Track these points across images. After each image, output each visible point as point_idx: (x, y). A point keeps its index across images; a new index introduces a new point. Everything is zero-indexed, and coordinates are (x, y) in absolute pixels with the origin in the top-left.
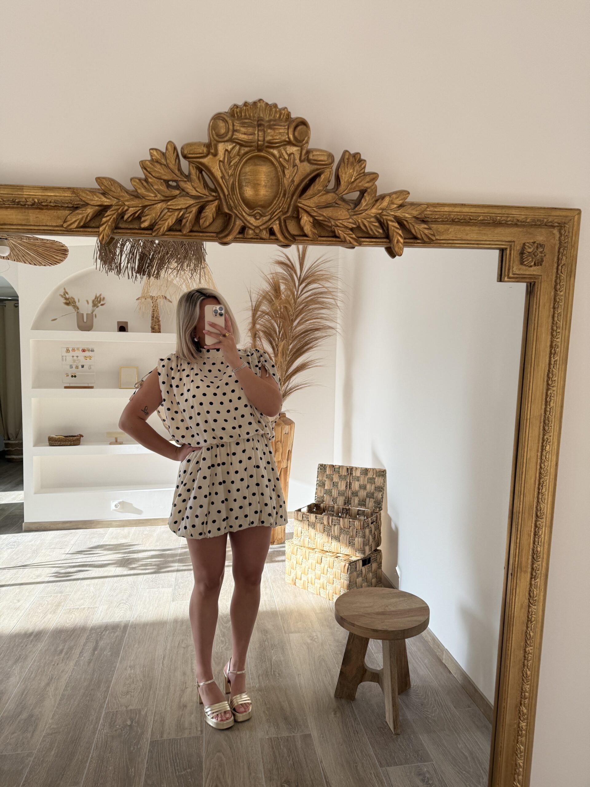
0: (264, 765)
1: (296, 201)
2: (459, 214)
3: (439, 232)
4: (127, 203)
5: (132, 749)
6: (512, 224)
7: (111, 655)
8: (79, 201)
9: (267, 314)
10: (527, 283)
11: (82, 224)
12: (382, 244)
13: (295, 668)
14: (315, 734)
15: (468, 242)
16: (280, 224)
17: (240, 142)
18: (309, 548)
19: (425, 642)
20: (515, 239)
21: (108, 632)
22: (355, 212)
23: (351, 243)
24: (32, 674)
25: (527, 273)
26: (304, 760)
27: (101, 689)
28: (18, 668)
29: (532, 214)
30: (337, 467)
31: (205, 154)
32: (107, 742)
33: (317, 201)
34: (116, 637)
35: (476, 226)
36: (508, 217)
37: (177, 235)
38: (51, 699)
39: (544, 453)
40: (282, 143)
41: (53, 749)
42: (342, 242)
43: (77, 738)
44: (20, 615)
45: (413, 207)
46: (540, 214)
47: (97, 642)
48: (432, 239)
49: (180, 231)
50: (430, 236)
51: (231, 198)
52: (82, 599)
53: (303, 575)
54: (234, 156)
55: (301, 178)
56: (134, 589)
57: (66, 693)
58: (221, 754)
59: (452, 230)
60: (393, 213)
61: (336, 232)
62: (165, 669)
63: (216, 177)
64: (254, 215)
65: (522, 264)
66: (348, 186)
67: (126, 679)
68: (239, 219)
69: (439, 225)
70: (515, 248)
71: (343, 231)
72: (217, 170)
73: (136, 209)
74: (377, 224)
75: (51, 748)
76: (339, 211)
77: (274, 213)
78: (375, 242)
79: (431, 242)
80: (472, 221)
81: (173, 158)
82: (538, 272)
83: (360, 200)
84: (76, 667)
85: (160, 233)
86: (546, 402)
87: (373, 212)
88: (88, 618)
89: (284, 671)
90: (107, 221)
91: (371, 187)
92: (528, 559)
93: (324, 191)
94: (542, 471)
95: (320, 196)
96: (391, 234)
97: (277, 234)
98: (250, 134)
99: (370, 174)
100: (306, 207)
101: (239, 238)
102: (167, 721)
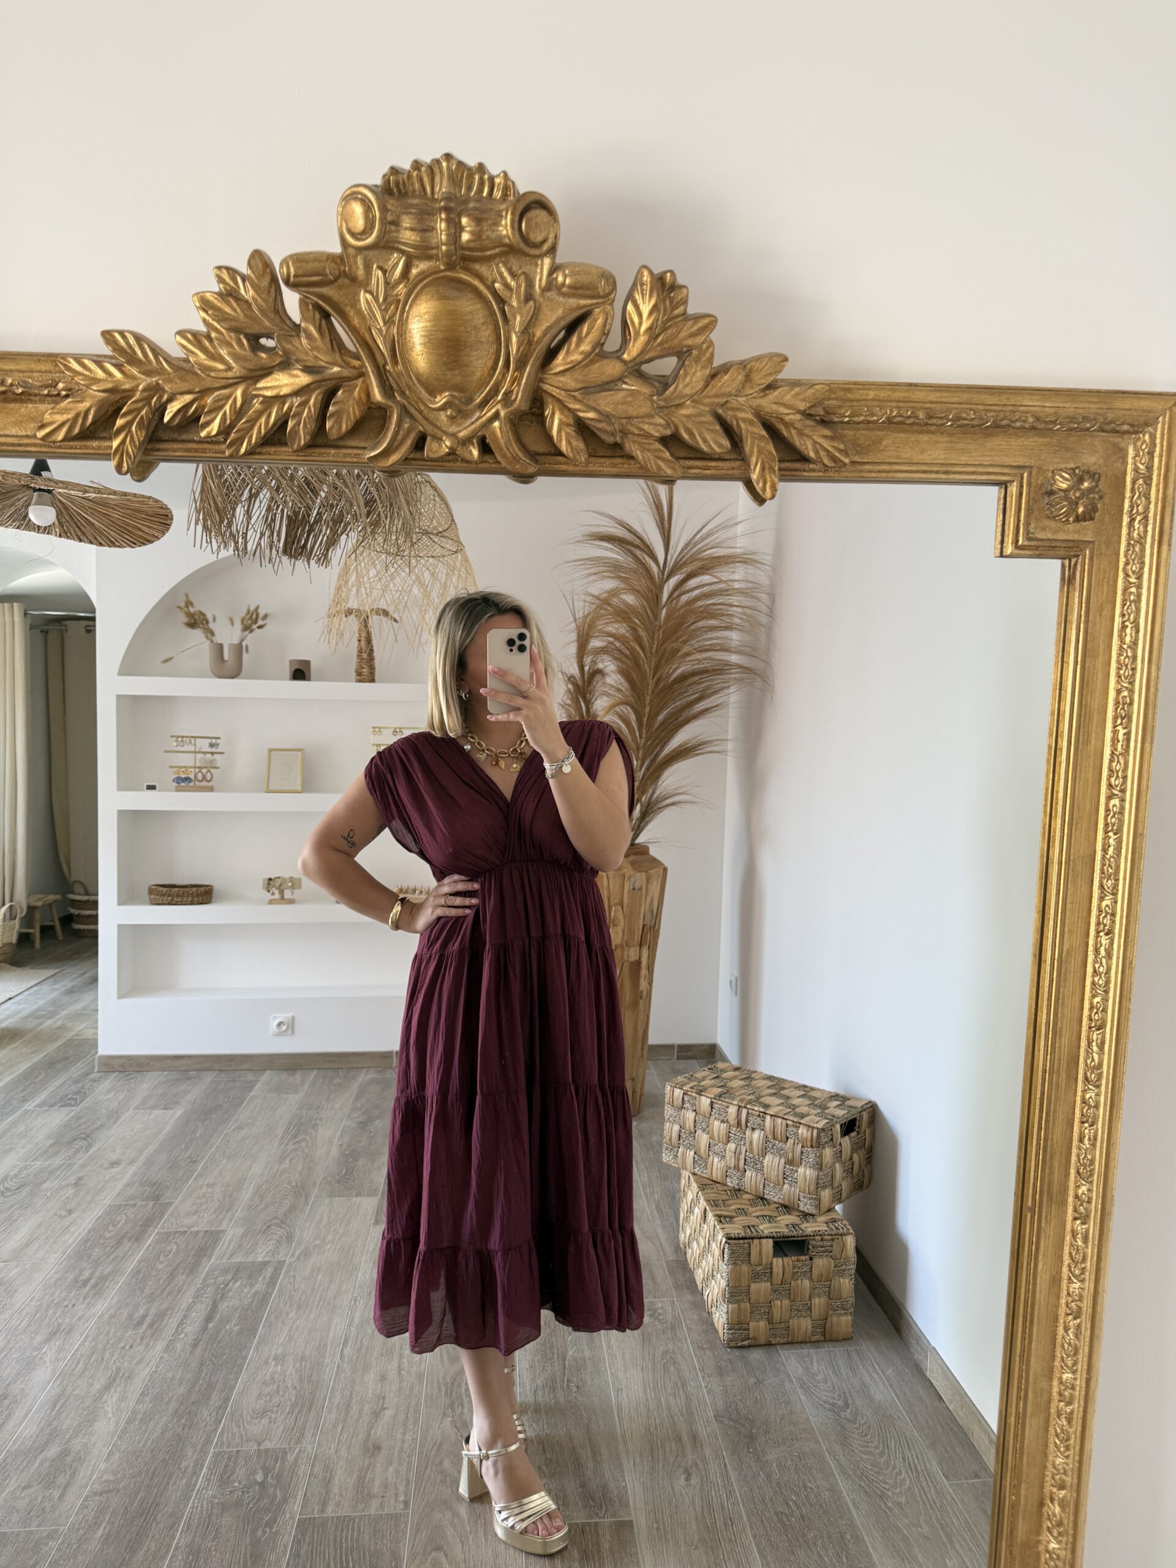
1: (536, 380)
2: (901, 405)
3: (860, 446)
4: (167, 386)
5: (259, 1534)
6: (1025, 428)
7: (241, 1332)
8: (71, 383)
10: (1064, 559)
11: (77, 430)
12: (732, 471)
13: (612, 1374)
14: (641, 1520)
15: (925, 468)
16: (500, 429)
17: (403, 248)
20: (1032, 462)
21: (238, 1284)
22: (665, 400)
23: (660, 469)
24: (77, 1365)
25: (1061, 536)
27: (212, 1402)
28: (53, 1351)
29: (1070, 404)
31: (332, 278)
32: (210, 1516)
33: (581, 377)
34: (255, 1294)
35: (942, 433)
36: (1014, 412)
37: (280, 454)
38: (110, 1419)
39: (1104, 940)
40: (497, 250)
41: (100, 1525)
42: (641, 468)
43: (151, 1505)
44: (70, 1241)
45: (796, 390)
46: (1087, 405)
48: (841, 461)
50: (837, 454)
51: (389, 371)
52: (195, 1213)
54: (396, 280)
55: (543, 328)
56: (301, 1196)
57: (141, 1407)
58: (441, 1555)
59: (890, 442)
60: (751, 403)
61: (627, 445)
62: (345, 1366)
63: (358, 326)
64: (443, 408)
65: (1048, 517)
66: (648, 343)
67: (265, 1383)
68: (412, 417)
69: (860, 432)
70: (1033, 480)
71: (640, 444)
72: (359, 312)
73: (188, 398)
74: (718, 427)
75: (96, 1525)
76: (629, 399)
77: (485, 406)
78: (715, 468)
79: (840, 467)
80: (934, 421)
81: (262, 285)
82: (1085, 535)
83: (676, 376)
84: (166, 1355)
85: (243, 450)
86: (1106, 825)
87: (706, 401)
88: (202, 1252)
89: (589, 1381)
90: (129, 424)
91: (699, 347)
92: (1067, 1175)
93: (597, 354)
94: (1096, 979)
95: (587, 365)
96: (747, 449)
97: (494, 450)
98: (425, 229)
99: (698, 318)
100: (558, 391)
101: (414, 459)
102: (337, 1478)
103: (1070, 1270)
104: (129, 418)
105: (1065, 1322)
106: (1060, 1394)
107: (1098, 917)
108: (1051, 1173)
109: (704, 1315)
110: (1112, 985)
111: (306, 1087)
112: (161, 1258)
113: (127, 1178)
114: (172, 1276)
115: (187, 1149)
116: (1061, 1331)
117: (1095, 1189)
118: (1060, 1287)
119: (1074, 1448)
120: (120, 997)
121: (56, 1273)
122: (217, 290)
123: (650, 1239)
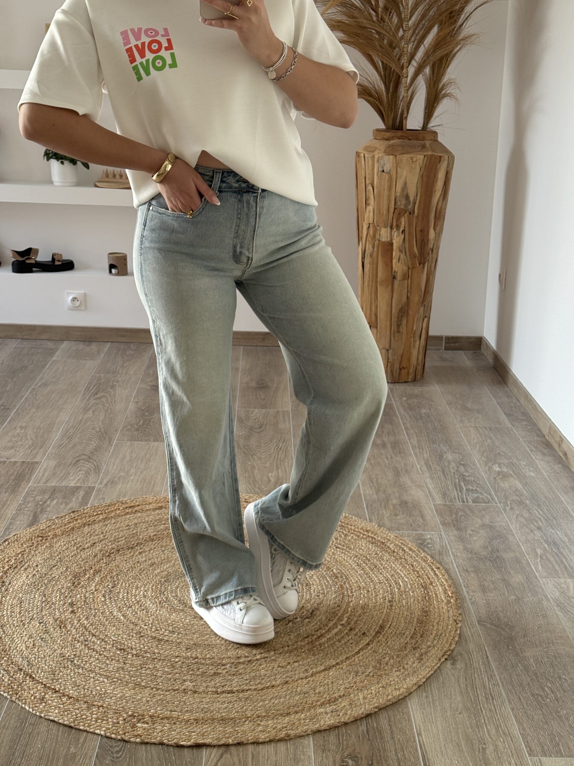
21: (55, 501)
26: (388, 728)
47: (36, 515)
52: (12, 447)
56: (105, 439)
88: (21, 477)
109: (469, 546)
111: (102, 355)
123: (419, 486)
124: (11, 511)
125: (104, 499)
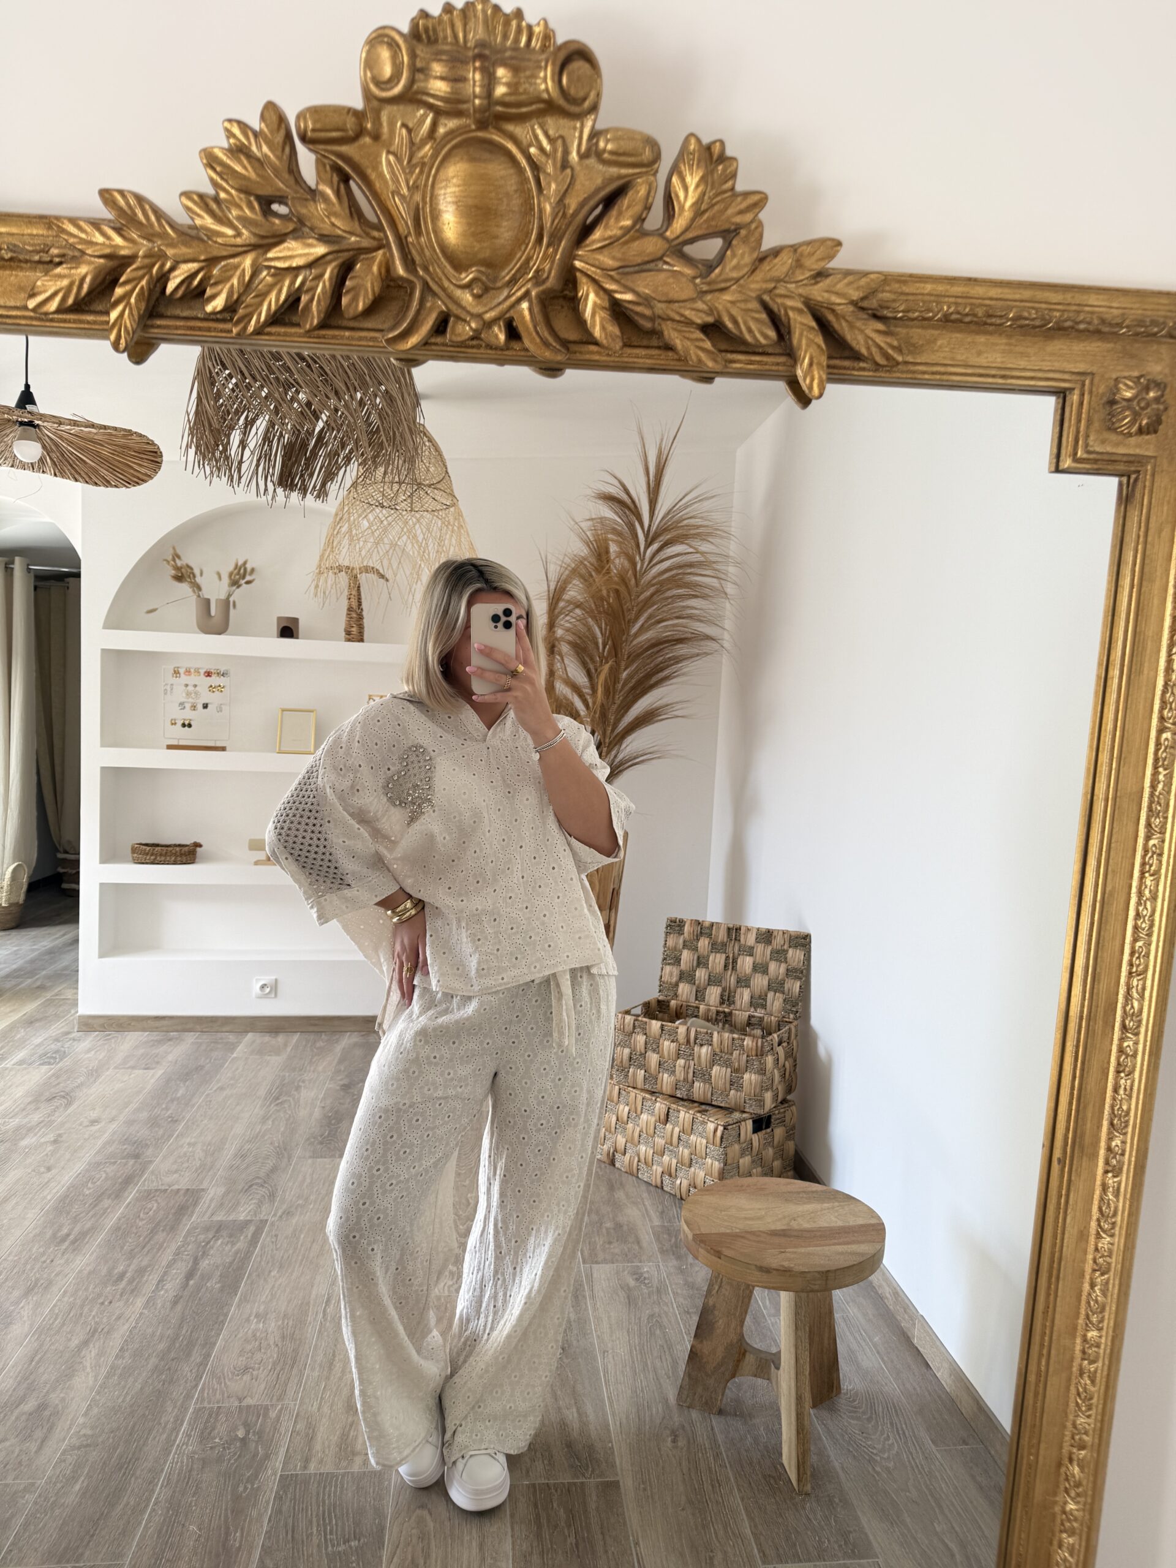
0: (513, 1543)
1: (570, 256)
2: (960, 300)
3: (913, 345)
4: (170, 252)
5: (241, 1489)
6: (1089, 331)
7: (222, 1290)
8: (65, 247)
9: (578, 605)
10: (1120, 475)
11: (70, 301)
12: (774, 368)
13: (598, 1337)
14: (628, 1483)
15: (981, 371)
16: (530, 309)
17: (431, 100)
18: (642, 1090)
19: (878, 1299)
20: (1094, 369)
21: (219, 1242)
22: (709, 284)
23: (700, 361)
24: (56, 1319)
25: (1121, 450)
26: (600, 1537)
27: (192, 1360)
28: (31, 1306)
29: (1137, 306)
30: (707, 924)
31: (351, 133)
32: (190, 1471)
33: (619, 255)
34: (237, 1253)
35: (1000, 334)
36: (1078, 312)
37: (291, 335)
38: (89, 1373)
39: (1149, 880)
40: (534, 107)
41: (77, 1480)
42: (679, 360)
43: (130, 1461)
44: (49, 1197)
45: (850, 278)
46: (1157, 307)
47: (196, 1261)
48: (894, 359)
49: (298, 325)
50: (890, 351)
51: (412, 244)
52: (176, 1172)
53: (628, 1145)
54: (421, 140)
55: (581, 199)
56: (284, 1156)
57: (120, 1362)
58: (425, 1513)
59: (945, 342)
60: (801, 291)
61: (666, 333)
62: (327, 1324)
63: (379, 191)
64: (468, 286)
65: (1109, 429)
66: (693, 220)
67: (247, 1341)
68: (435, 294)
69: (914, 330)
70: (1094, 389)
71: (680, 331)
72: (381, 175)
73: (194, 266)
74: (764, 316)
75: (74, 1478)
76: (671, 280)
77: (516, 283)
78: (759, 363)
79: (893, 367)
80: (993, 320)
81: (276, 141)
82: (1147, 449)
83: (721, 258)
84: (146, 1312)
85: (251, 328)
86: (1156, 760)
87: (753, 286)
88: (182, 1211)
89: (575, 1343)
90: (127, 296)
91: (747, 225)
92: (1099, 1126)
93: (637, 231)
94: (1139, 923)
95: (626, 243)
96: (795, 342)
97: (523, 334)
98: (455, 79)
99: (746, 194)
100: (593, 269)
101: (436, 344)
102: (319, 1435)
103: (1099, 1225)
104: (128, 287)
105: (1091, 1279)
106: (1084, 1352)
107: (1144, 857)
108: (1084, 1124)
109: (690, 1280)
110: (1156, 929)
111: (289, 1049)
112: (141, 1215)
113: (106, 1137)
114: (153, 1232)
115: (167, 1109)
116: (1086, 1287)
117: (1129, 1141)
118: (1087, 1241)
119: (1097, 1407)
120: (102, 954)
121: (34, 1229)
122: (226, 145)
123: (635, 1203)
124: (167, 1256)
125: (276, 1236)
